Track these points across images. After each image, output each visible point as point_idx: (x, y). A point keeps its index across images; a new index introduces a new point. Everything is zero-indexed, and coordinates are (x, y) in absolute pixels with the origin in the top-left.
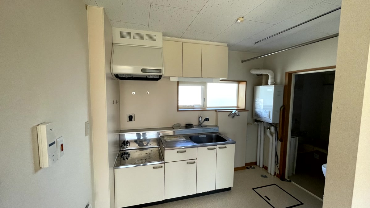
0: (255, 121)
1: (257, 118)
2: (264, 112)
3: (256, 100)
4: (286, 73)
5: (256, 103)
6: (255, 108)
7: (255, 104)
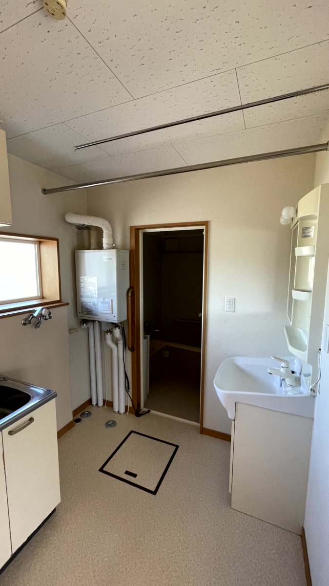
0: (83, 323)
1: (87, 316)
2: (100, 303)
3: (82, 280)
4: (131, 228)
5: (82, 284)
6: (81, 297)
7: (80, 288)
